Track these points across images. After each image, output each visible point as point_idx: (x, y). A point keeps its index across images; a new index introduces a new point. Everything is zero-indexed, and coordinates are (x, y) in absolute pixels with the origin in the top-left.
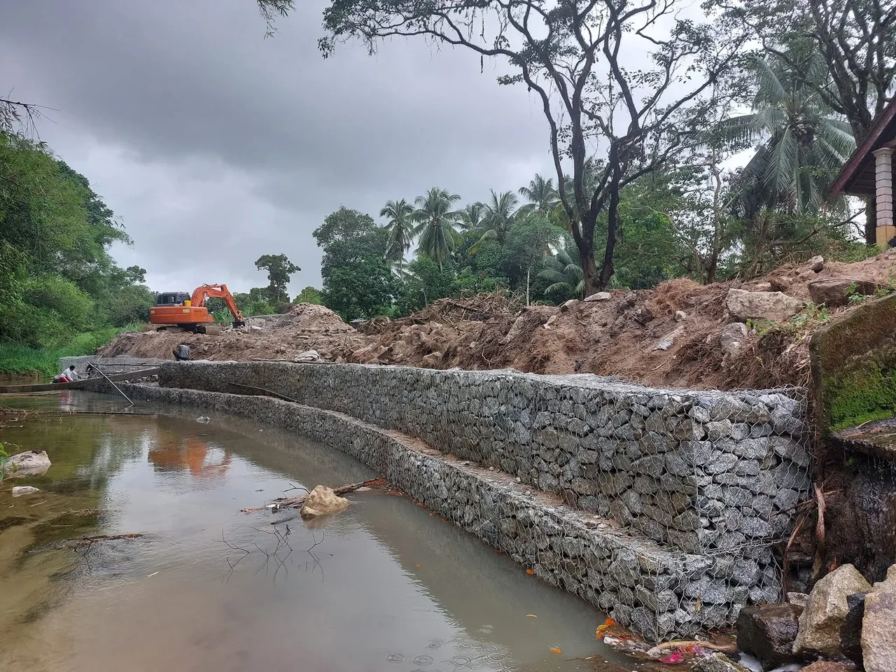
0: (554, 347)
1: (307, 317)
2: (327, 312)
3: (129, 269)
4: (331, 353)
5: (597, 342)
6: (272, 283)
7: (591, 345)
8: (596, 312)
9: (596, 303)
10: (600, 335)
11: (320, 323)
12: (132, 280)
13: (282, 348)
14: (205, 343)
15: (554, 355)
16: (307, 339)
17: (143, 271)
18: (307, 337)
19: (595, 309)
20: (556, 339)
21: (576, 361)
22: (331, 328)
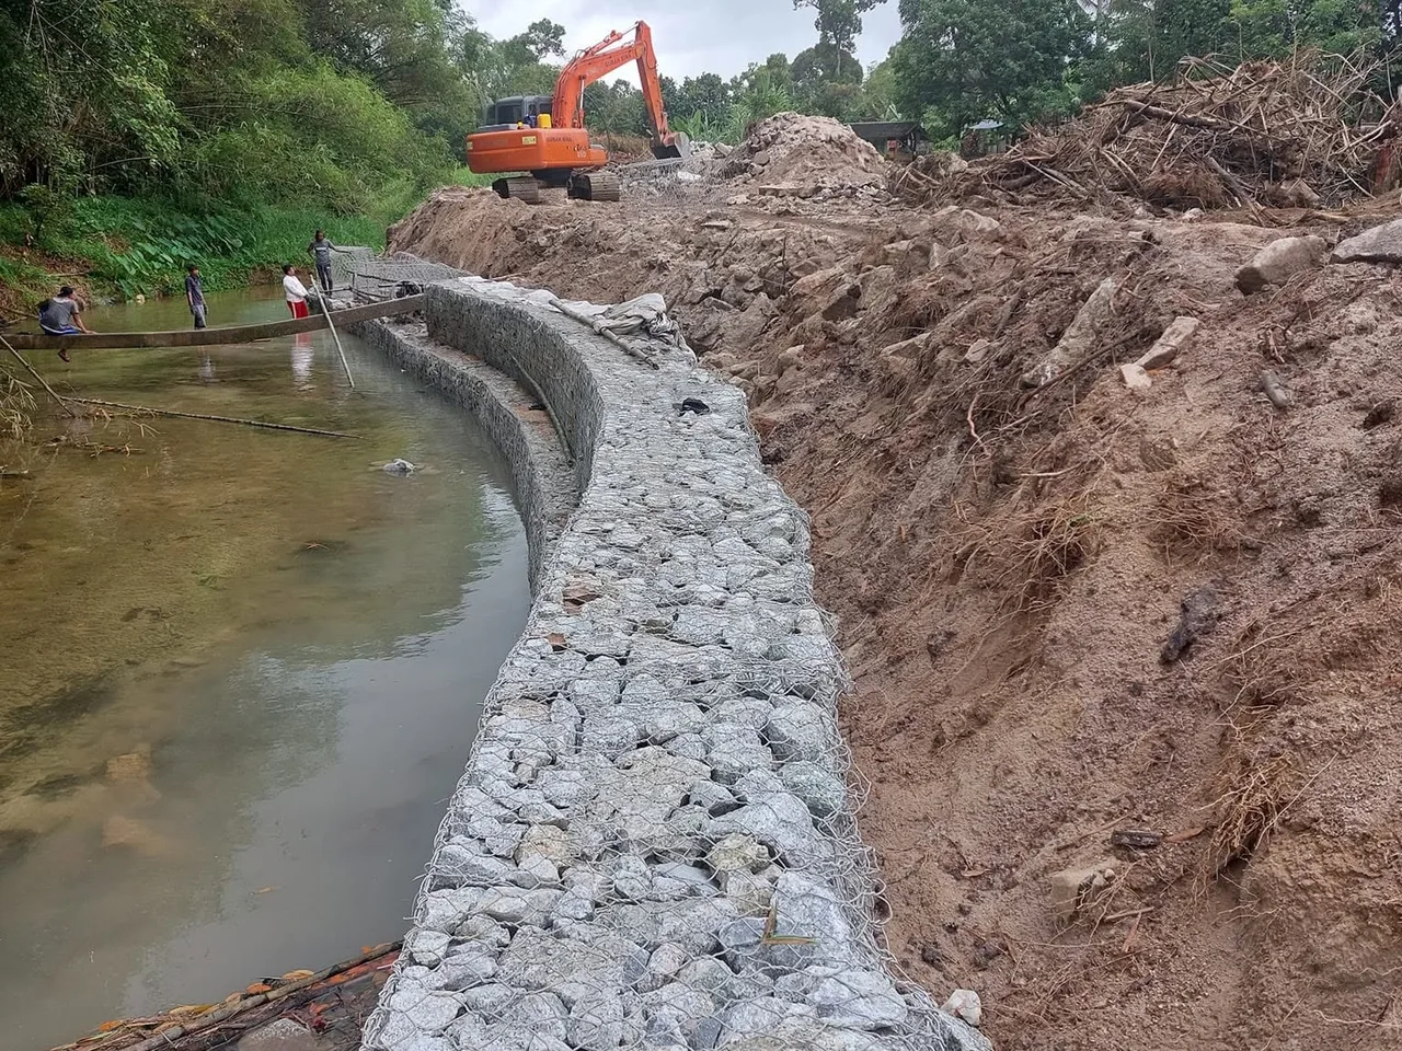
0: (1110, 508)
1: (783, 152)
2: (835, 136)
3: (534, 27)
4: (761, 274)
5: (1308, 519)
6: (824, 36)
7: (1273, 531)
8: (1362, 330)
9: (1380, 270)
10: (1334, 479)
11: (806, 168)
12: (540, 51)
13: (661, 257)
14: (546, 226)
15: (1103, 547)
16: (723, 229)
17: (559, 31)
18: (725, 223)
19: (1360, 312)
20: (1136, 461)
21: (1185, 608)
22: (830, 183)
